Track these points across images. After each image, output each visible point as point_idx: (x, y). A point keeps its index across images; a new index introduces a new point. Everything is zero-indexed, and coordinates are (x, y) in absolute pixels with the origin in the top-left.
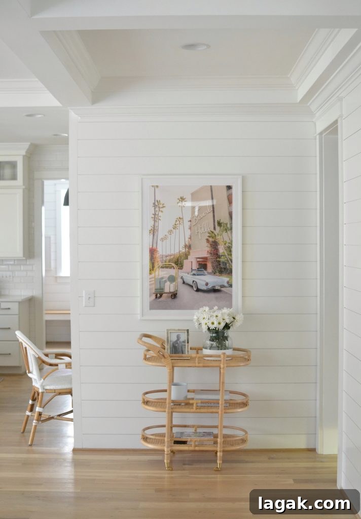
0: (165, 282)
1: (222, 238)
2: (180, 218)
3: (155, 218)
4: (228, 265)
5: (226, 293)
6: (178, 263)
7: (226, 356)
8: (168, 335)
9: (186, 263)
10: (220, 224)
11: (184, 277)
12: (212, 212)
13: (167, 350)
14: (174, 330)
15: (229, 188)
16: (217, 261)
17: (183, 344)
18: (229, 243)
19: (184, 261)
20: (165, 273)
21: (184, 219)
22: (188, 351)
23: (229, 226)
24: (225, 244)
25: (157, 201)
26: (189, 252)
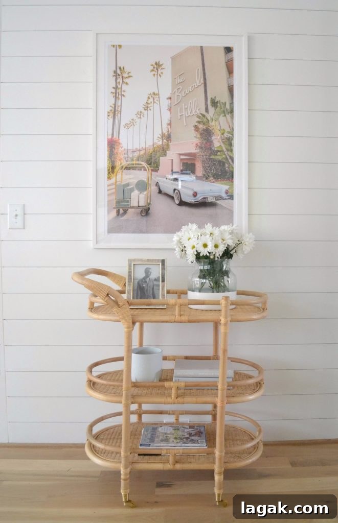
0: (132, 190)
1: (218, 124)
2: (154, 94)
3: (117, 93)
4: (227, 165)
5: (225, 208)
6: (152, 162)
7: (229, 302)
8: (130, 268)
9: (164, 161)
10: (214, 103)
11: (160, 183)
12: (203, 85)
13: (129, 293)
14: (141, 260)
15: (228, 50)
16: (210, 159)
17: (155, 283)
18: (229, 133)
19: (161, 158)
20: (132, 176)
21: (160, 96)
22: (163, 295)
23: (228, 106)
24: (223, 134)
25: (120, 68)
26: (168, 145)
